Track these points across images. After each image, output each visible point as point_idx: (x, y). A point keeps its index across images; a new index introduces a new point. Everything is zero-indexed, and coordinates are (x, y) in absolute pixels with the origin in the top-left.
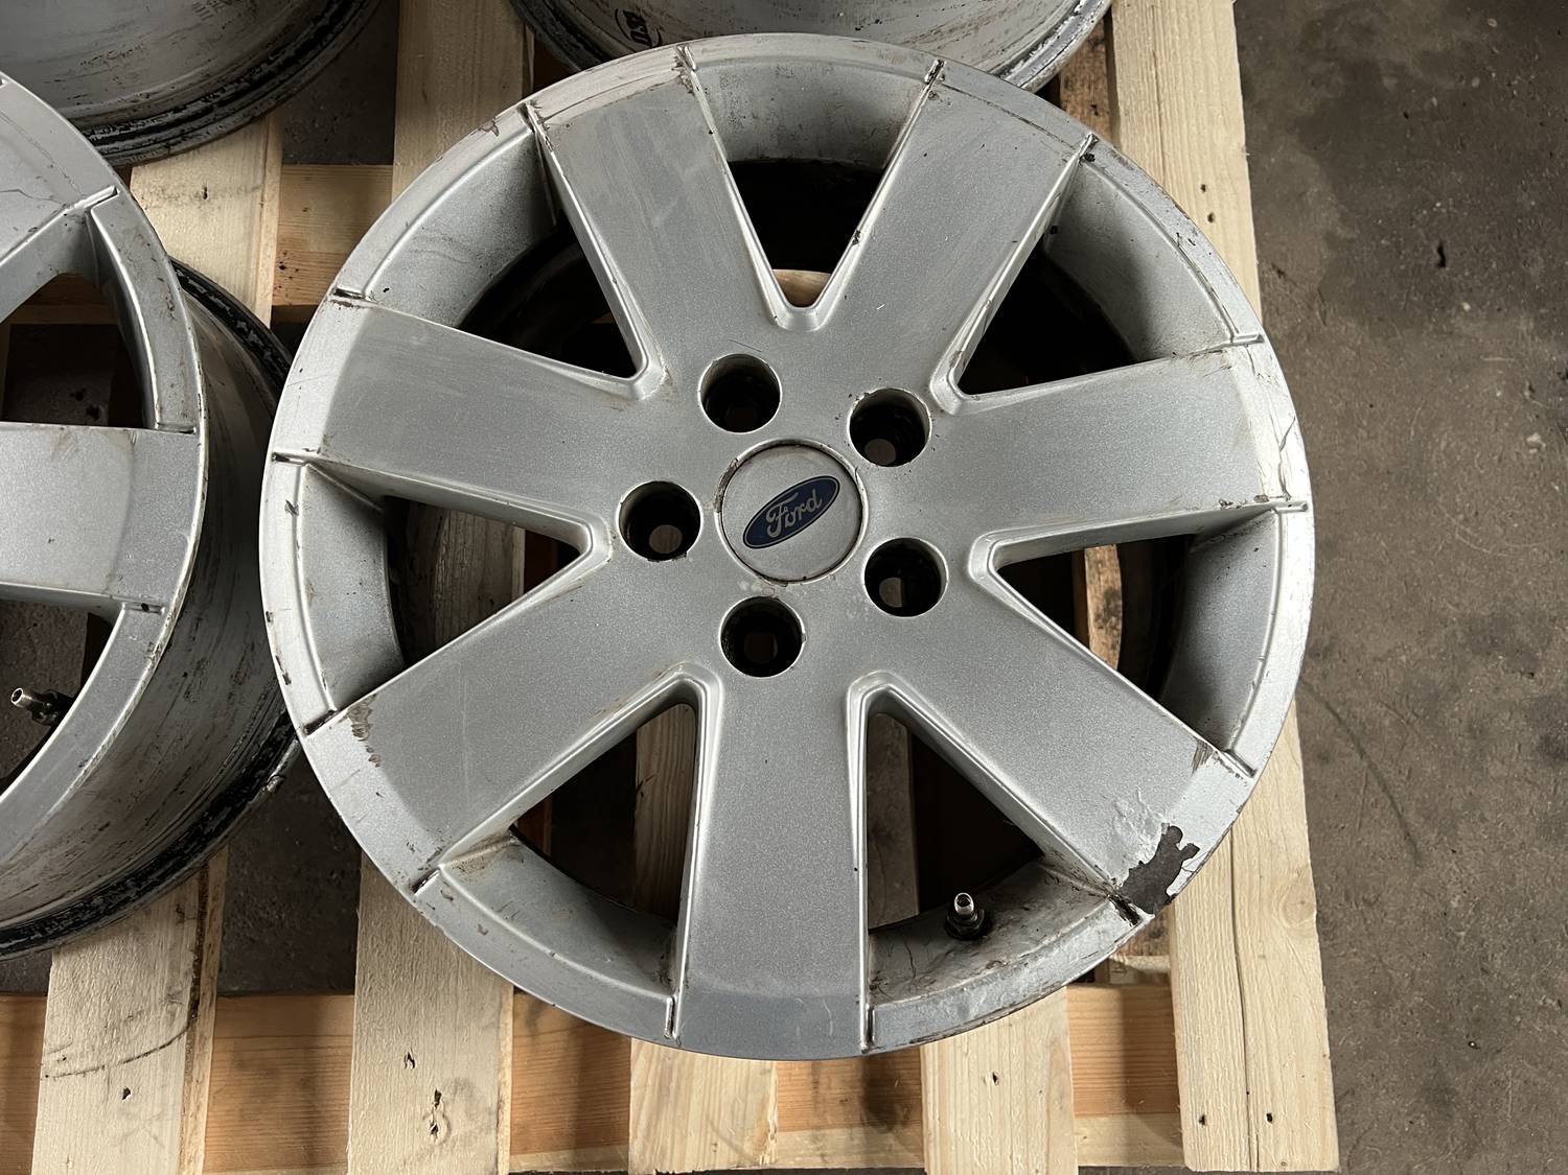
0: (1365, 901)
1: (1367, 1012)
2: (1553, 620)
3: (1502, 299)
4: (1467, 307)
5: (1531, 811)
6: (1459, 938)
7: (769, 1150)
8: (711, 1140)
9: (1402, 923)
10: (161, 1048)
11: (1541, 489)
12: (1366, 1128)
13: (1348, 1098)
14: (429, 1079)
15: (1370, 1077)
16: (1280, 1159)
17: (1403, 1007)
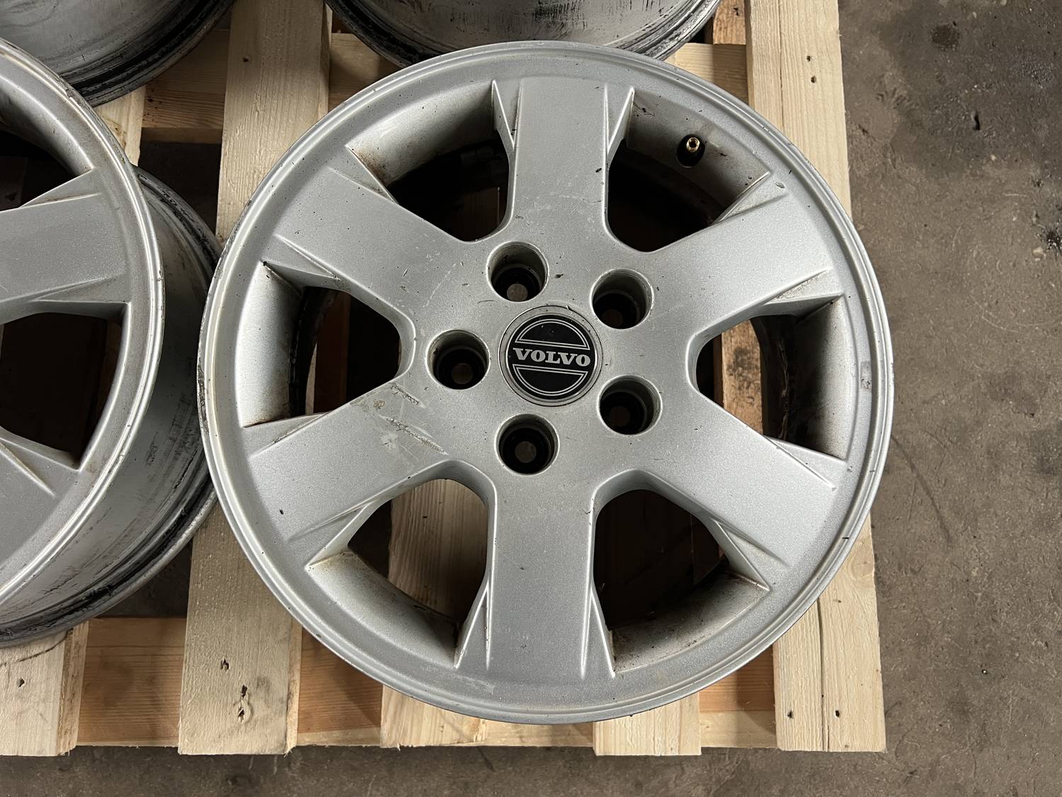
0: (912, 571)
1: (912, 648)
2: (1048, 377)
3: (1019, 153)
4: (993, 158)
5: (1029, 510)
6: (977, 598)
7: (481, 731)
8: (440, 723)
9: (937, 587)
10: (47, 651)
11: (1042, 287)
12: (909, 728)
13: (897, 707)
14: (238, 676)
15: (912, 694)
16: (845, 743)
17: (936, 644)
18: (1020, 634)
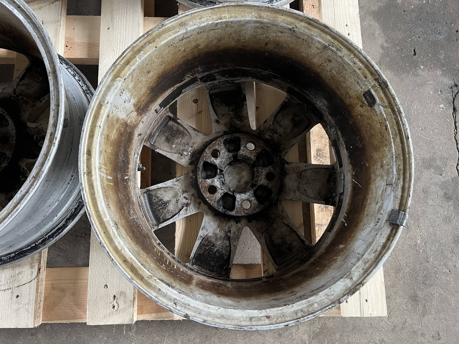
1: (393, 274)
3: (432, 65)
4: (422, 67)
5: (441, 215)
6: (420, 252)
9: (403, 247)
10: (29, 282)
11: (443, 121)
12: (393, 308)
13: (388, 299)
14: (112, 291)
15: (394, 293)
16: (369, 313)
17: (404, 272)
18: (438, 267)
